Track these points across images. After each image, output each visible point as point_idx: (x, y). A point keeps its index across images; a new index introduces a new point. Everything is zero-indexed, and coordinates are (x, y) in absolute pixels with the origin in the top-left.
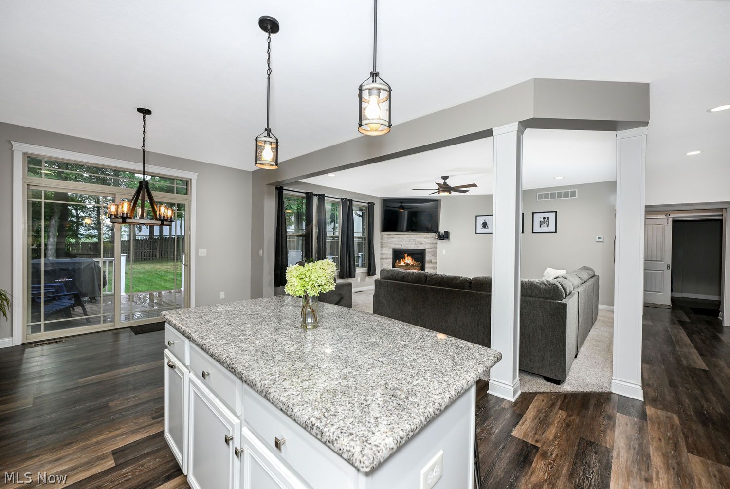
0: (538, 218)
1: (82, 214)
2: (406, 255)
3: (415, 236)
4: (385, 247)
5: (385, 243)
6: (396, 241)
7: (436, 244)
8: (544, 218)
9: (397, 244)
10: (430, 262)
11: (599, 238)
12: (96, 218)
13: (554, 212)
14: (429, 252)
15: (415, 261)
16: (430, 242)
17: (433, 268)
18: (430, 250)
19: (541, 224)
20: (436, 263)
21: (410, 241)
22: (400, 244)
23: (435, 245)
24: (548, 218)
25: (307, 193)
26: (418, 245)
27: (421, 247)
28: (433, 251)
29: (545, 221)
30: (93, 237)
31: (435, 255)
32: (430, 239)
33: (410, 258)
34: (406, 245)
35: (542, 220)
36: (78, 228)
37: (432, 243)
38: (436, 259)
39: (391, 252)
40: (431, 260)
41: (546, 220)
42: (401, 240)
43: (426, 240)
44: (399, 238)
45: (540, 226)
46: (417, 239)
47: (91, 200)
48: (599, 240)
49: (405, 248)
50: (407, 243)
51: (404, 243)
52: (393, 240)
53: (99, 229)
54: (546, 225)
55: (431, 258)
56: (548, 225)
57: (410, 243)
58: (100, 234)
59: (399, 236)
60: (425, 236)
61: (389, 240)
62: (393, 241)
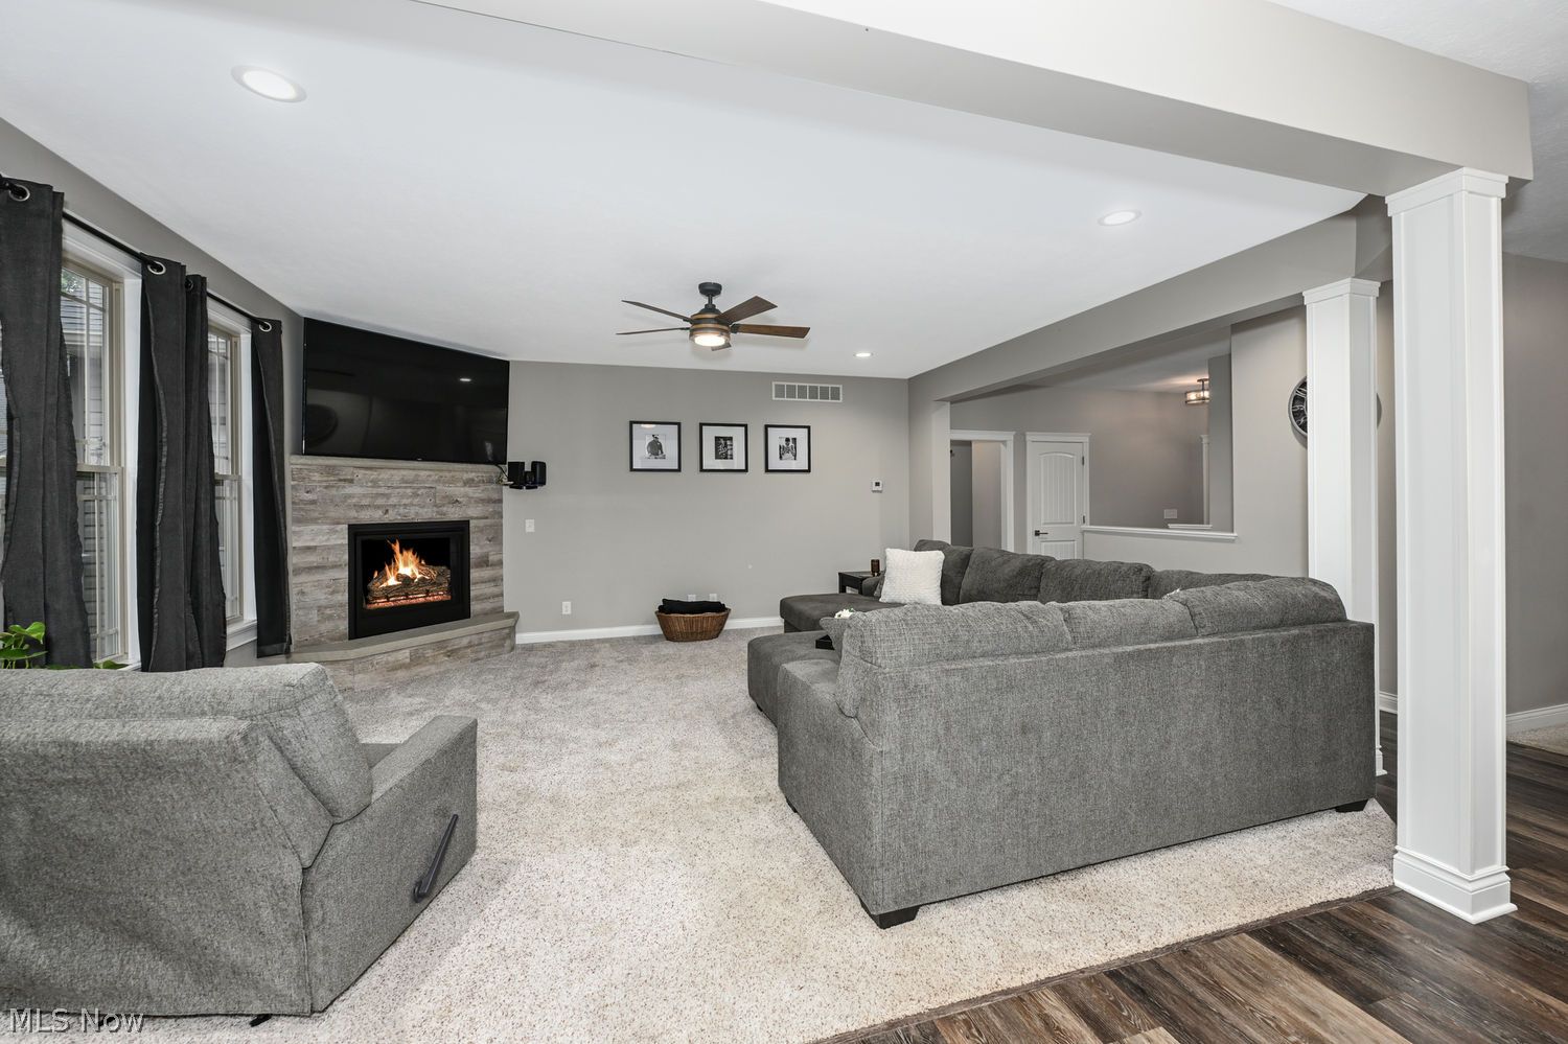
0: (777, 438)
2: (397, 548)
3: (435, 476)
4: (321, 521)
5: (314, 502)
6: (364, 496)
7: (500, 501)
8: (787, 440)
9: (368, 507)
10: (483, 562)
11: (877, 484)
13: (804, 427)
14: (481, 530)
15: (428, 563)
16: (482, 496)
17: (494, 580)
18: (482, 523)
19: (783, 451)
20: (500, 563)
21: (415, 495)
22: (378, 507)
23: (496, 508)
24: (795, 440)
26: (445, 509)
27: (454, 514)
28: (491, 526)
29: (789, 448)
31: (496, 538)
32: (482, 487)
33: (409, 555)
34: (402, 510)
35: (784, 443)
37: (490, 501)
38: (500, 552)
39: (342, 539)
40: (488, 557)
41: (791, 444)
42: (383, 490)
43: (470, 491)
44: (374, 483)
45: (781, 457)
46: (440, 487)
48: (877, 488)
49: (399, 519)
50: (405, 501)
51: (393, 500)
52: (349, 490)
54: (790, 455)
55: (485, 550)
56: (795, 456)
57: (416, 501)
59: (374, 475)
61: (333, 492)
62: (350, 496)
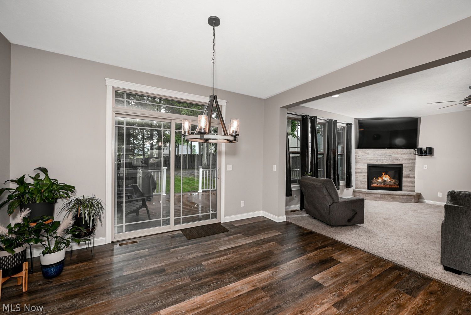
1: (136, 143)
2: (384, 174)
3: (391, 152)
4: (360, 163)
5: (360, 159)
6: (372, 157)
7: (415, 159)
9: (372, 160)
10: (408, 176)
12: (142, 145)
14: (407, 167)
15: (393, 178)
16: (408, 158)
17: (412, 182)
18: (407, 165)
20: (414, 177)
21: (385, 157)
22: (375, 160)
23: (413, 161)
25: (303, 116)
26: (394, 161)
27: (397, 162)
28: (411, 166)
30: (140, 155)
31: (413, 169)
32: (408, 155)
34: (381, 161)
36: (134, 150)
37: (410, 159)
38: (414, 174)
39: (366, 167)
40: (409, 175)
42: (376, 156)
43: (403, 156)
44: (374, 154)
46: (393, 155)
47: (140, 135)
49: (380, 163)
50: (382, 159)
51: (379, 159)
52: (368, 156)
53: (143, 150)
55: (408, 173)
57: (385, 159)
58: (144, 153)
59: (374, 152)
60: (401, 152)
61: (364, 156)
62: (368, 157)
